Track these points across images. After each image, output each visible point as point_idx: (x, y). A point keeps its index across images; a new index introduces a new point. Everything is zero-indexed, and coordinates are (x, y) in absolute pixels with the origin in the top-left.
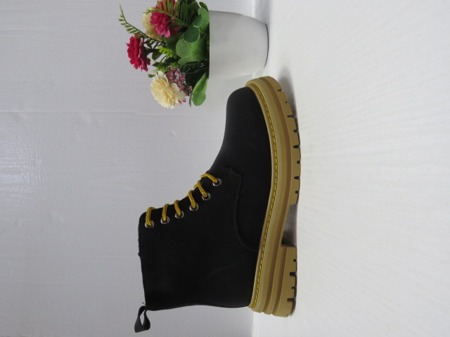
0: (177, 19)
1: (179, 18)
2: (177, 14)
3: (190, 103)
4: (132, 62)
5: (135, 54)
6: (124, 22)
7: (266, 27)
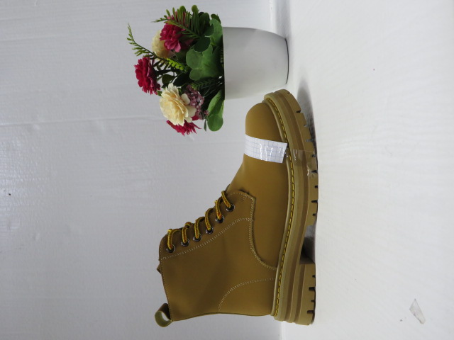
0: (188, 30)
1: (190, 28)
2: (188, 25)
3: (205, 128)
4: (140, 84)
5: (144, 73)
6: (131, 42)
7: (286, 41)
